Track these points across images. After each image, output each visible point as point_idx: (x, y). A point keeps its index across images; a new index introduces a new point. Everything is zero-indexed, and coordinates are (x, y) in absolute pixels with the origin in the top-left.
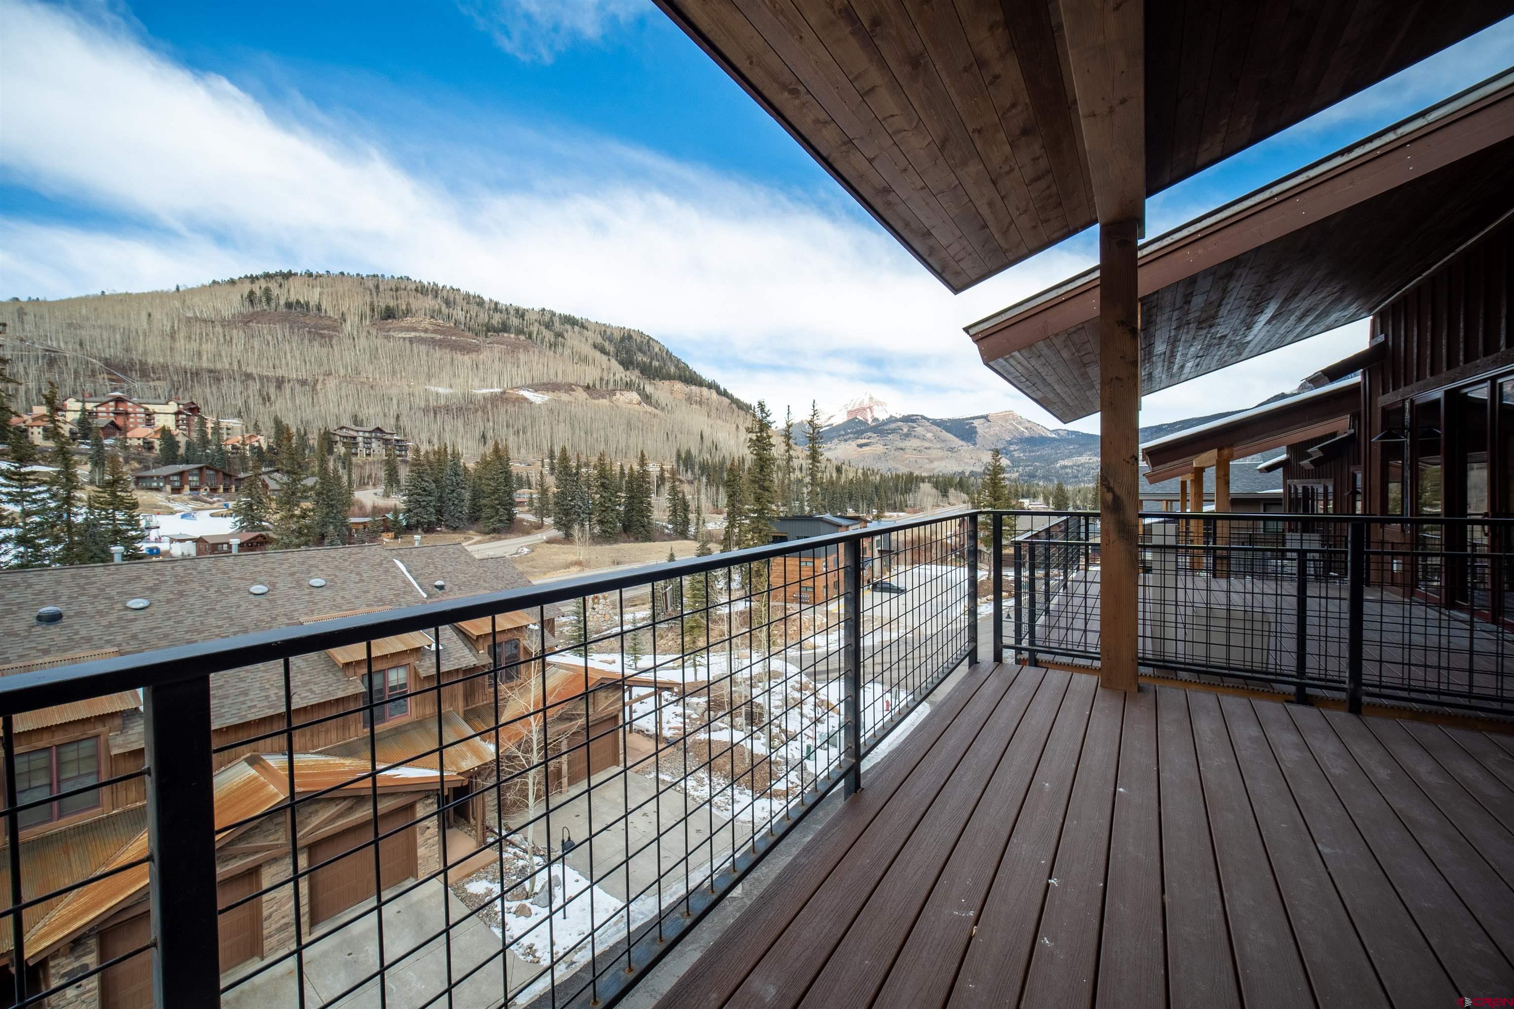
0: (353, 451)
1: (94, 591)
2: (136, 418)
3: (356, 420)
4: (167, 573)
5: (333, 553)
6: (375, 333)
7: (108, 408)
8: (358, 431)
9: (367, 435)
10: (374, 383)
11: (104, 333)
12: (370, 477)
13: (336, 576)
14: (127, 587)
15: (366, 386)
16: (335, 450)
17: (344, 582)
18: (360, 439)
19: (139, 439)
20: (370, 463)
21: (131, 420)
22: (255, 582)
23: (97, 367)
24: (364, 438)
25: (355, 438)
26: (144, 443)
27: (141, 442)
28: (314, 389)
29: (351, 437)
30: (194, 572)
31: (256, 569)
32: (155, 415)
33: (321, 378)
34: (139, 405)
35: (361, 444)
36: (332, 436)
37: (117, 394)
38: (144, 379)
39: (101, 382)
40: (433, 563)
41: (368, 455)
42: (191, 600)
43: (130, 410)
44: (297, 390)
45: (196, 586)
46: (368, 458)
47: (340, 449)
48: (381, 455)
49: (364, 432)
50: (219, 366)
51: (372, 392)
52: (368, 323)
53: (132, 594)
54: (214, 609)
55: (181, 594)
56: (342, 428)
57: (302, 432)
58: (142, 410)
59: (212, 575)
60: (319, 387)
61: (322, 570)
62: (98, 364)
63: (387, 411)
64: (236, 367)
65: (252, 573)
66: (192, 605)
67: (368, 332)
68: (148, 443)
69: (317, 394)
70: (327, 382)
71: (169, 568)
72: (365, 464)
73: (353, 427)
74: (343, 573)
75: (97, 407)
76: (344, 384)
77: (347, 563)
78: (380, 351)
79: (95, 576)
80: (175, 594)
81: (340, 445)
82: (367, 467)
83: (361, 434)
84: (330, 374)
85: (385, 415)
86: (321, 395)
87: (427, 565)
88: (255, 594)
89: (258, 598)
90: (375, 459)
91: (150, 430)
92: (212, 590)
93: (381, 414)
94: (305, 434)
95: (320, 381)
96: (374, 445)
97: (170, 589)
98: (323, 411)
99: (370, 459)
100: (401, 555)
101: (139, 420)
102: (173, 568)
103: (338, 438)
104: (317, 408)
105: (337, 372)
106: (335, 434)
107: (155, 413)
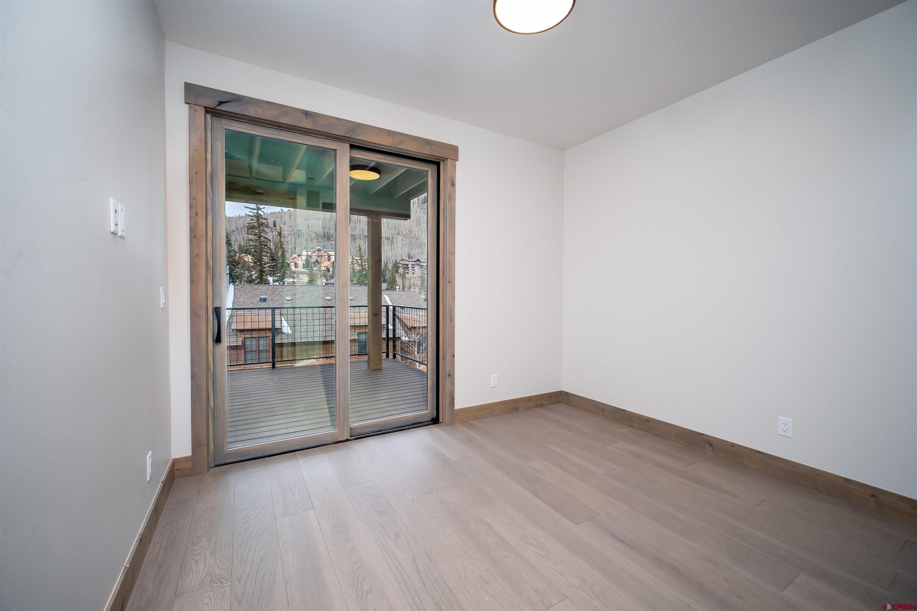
0: (407, 271)
1: (277, 293)
2: (325, 258)
3: (409, 257)
4: (300, 290)
5: (359, 288)
6: (419, 211)
7: (315, 254)
8: (409, 261)
9: (413, 263)
10: (418, 237)
11: (316, 221)
12: (414, 285)
13: (358, 297)
14: (287, 293)
15: (414, 239)
16: (399, 271)
17: (360, 299)
18: (410, 266)
19: (325, 267)
20: (414, 278)
21: (323, 259)
22: (328, 295)
23: (313, 236)
24: (412, 265)
25: (408, 265)
26: (327, 269)
27: (326, 268)
28: (392, 242)
29: (406, 265)
30: (308, 290)
31: (330, 291)
32: (331, 256)
33: (395, 236)
34: (326, 252)
35: (410, 268)
36: (398, 264)
37: (319, 247)
38: (328, 241)
39: (314, 242)
40: (402, 298)
41: (413, 273)
42: (305, 299)
43: (323, 254)
44: (385, 242)
45: (308, 295)
46: (413, 275)
47: (401, 270)
48: (419, 273)
49: (412, 261)
50: (355, 233)
51: (417, 241)
52: (416, 206)
53: (288, 295)
54: (312, 303)
55: (303, 297)
56: (402, 260)
57: (386, 262)
58: (327, 254)
59: (314, 292)
60: (394, 240)
61: (353, 294)
62: (314, 235)
63: (423, 251)
64: (361, 233)
65: (328, 292)
66: (305, 301)
67: (416, 211)
68: (328, 269)
69: (393, 244)
70: (398, 238)
71: (301, 288)
72: (412, 278)
73: (407, 259)
74: (361, 296)
75: (312, 253)
76: (405, 239)
77: (364, 292)
78: (421, 220)
79: (278, 288)
80: (301, 297)
81: (401, 268)
82: (413, 280)
83: (410, 263)
84: (399, 234)
85: (422, 253)
86: (395, 245)
87: (399, 299)
88: (327, 300)
89: (328, 301)
90: (416, 276)
91: (329, 263)
92: (313, 297)
93: (421, 253)
94: (387, 263)
95: (395, 238)
96: (416, 268)
97: (299, 295)
98: (395, 252)
99: (414, 275)
100: (389, 294)
101: (325, 259)
102: (302, 288)
103: (400, 265)
104: (393, 251)
105: (402, 232)
106: (399, 263)
107: (331, 255)
